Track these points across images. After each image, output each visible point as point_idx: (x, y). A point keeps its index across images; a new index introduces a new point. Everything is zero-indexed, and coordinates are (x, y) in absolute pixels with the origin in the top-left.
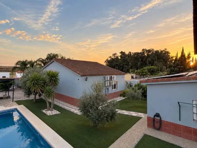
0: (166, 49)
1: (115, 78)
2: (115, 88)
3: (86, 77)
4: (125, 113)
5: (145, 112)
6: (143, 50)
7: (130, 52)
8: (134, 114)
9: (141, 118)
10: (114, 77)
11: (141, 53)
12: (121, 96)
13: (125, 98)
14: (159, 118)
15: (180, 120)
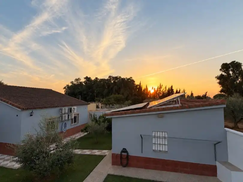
0: (131, 78)
1: (76, 109)
2: (75, 122)
3: (31, 112)
4: (87, 152)
5: (110, 148)
6: (110, 77)
7: (97, 78)
8: (97, 152)
9: (105, 156)
10: (74, 108)
11: (107, 80)
12: (82, 131)
13: (88, 134)
14: (126, 154)
15: (142, 153)
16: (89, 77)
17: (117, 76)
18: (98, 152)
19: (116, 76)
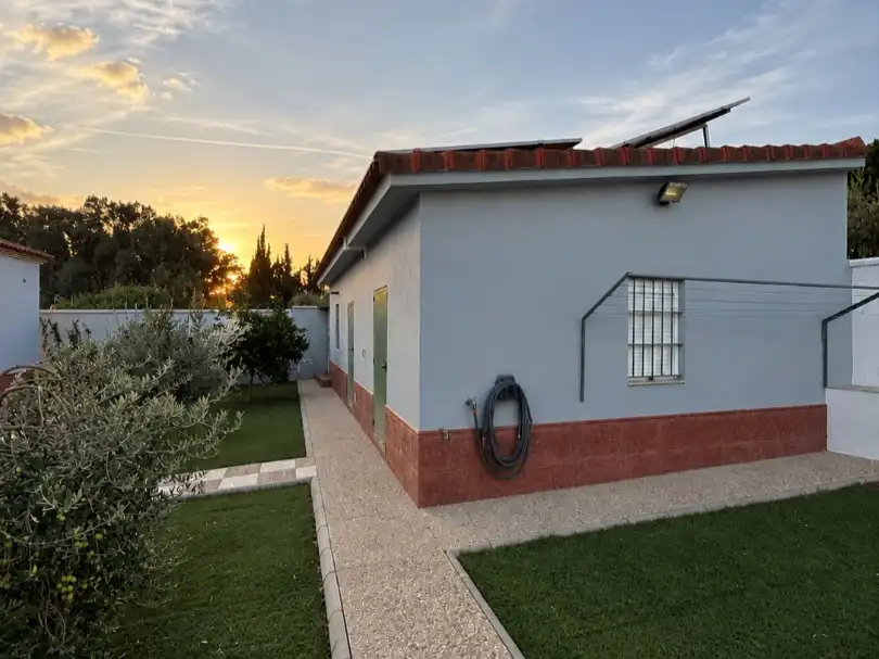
0: (202, 220)
6: (93, 202)
15: (582, 399)
17: (133, 202)
18: (226, 475)
19: (125, 203)
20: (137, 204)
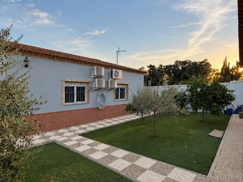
1: (121, 74)
2: (122, 96)
6: (176, 62)
10: (117, 71)
16: (153, 65)
17: (185, 60)
20: (187, 60)
